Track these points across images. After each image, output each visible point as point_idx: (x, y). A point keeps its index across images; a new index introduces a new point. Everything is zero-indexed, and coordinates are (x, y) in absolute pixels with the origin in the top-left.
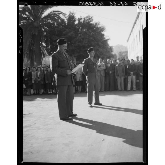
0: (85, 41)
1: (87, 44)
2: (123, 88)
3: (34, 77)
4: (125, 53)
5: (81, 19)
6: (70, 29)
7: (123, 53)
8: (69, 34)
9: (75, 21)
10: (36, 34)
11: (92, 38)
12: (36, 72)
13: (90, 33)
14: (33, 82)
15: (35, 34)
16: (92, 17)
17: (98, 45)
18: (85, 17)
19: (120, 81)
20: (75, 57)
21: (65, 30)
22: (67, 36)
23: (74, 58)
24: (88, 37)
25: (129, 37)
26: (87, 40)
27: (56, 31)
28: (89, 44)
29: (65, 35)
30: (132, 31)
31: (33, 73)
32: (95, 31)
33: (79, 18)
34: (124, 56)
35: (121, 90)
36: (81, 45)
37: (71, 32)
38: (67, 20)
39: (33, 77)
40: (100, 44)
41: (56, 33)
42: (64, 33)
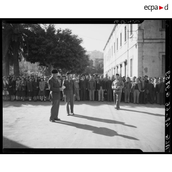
0: (63, 52)
1: (65, 54)
2: (94, 99)
3: (18, 85)
4: (102, 61)
5: (60, 31)
6: (49, 39)
7: (99, 61)
8: (48, 44)
9: (54, 32)
10: (16, 41)
11: (69, 50)
12: (20, 81)
13: (68, 44)
14: (16, 90)
15: (14, 41)
16: (70, 31)
17: (75, 56)
18: (64, 30)
19: (92, 93)
20: (52, 64)
21: (44, 40)
22: (46, 46)
23: (51, 66)
24: (66, 49)
25: (105, 47)
26: (65, 51)
27: (36, 40)
28: (67, 55)
29: (44, 44)
30: (108, 41)
31: (17, 82)
32: (73, 43)
33: (58, 30)
34: (100, 63)
35: (92, 101)
36: (59, 55)
37: (50, 42)
38: (47, 30)
39: (16, 86)
40: (77, 55)
41: (36, 41)
42: (44, 42)
